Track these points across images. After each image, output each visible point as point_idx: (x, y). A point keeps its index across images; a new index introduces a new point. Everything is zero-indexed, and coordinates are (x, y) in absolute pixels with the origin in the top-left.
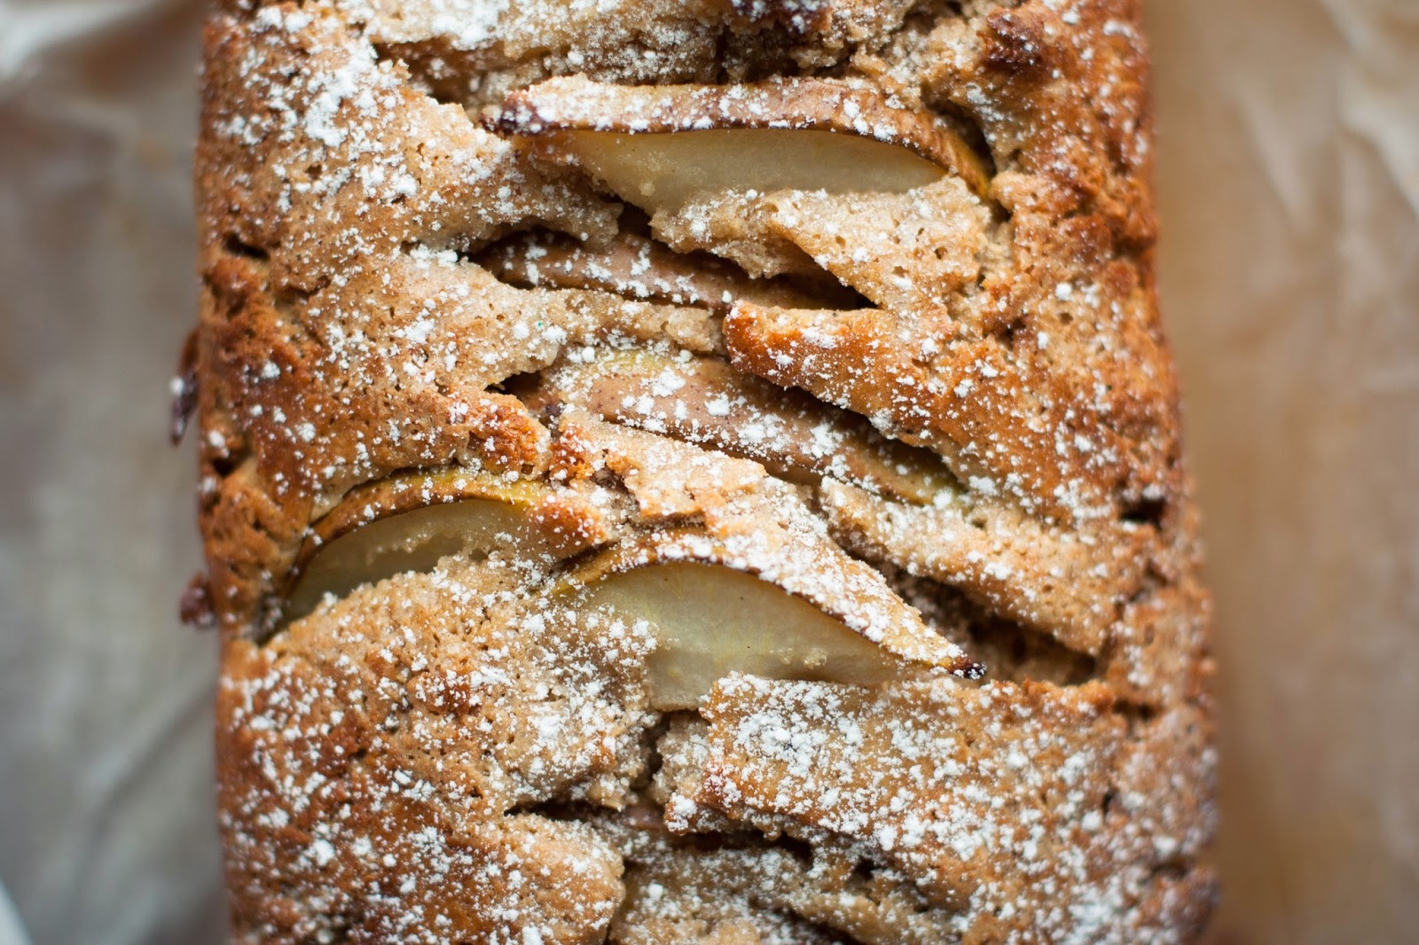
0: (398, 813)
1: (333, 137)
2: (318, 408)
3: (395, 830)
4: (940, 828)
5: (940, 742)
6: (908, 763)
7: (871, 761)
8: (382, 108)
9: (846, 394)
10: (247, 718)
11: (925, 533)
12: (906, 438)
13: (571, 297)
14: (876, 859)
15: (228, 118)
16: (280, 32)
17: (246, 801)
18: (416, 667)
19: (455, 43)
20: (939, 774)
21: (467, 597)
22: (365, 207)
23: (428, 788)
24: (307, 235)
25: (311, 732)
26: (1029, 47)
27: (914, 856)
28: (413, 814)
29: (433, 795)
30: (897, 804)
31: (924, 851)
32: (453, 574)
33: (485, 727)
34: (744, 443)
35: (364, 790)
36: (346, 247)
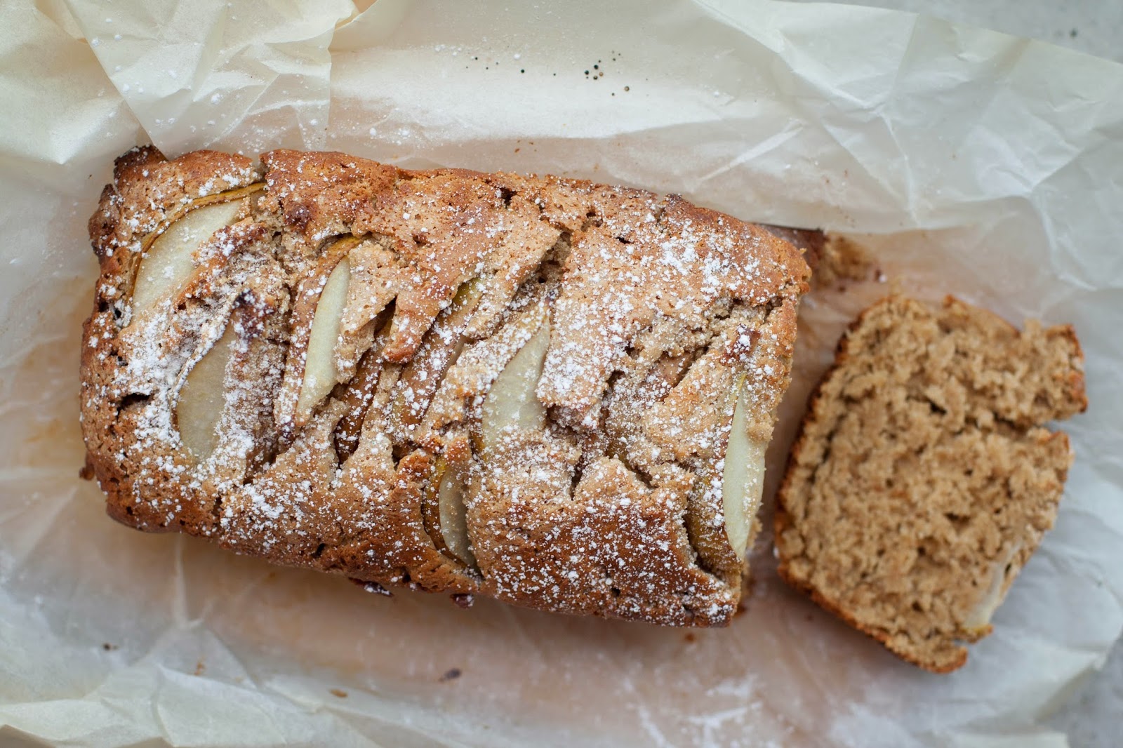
0: (564, 542)
1: (280, 509)
2: (390, 538)
3: (570, 544)
4: (617, 316)
5: (582, 310)
6: (588, 325)
7: (585, 339)
8: (272, 487)
9: (430, 318)
10: (512, 592)
11: (493, 296)
12: (453, 296)
13: (365, 427)
14: (626, 345)
15: (263, 548)
16: (232, 520)
17: (546, 600)
18: (505, 523)
19: (251, 451)
20: (595, 313)
21: (481, 497)
22: (312, 502)
23: (556, 529)
24: (318, 528)
25: (523, 569)
26: (301, 211)
27: (627, 329)
28: (565, 536)
29: (559, 527)
30: (604, 333)
31: (626, 324)
32: (471, 500)
33: (535, 501)
34: (440, 368)
35: (551, 553)
36: (326, 514)
